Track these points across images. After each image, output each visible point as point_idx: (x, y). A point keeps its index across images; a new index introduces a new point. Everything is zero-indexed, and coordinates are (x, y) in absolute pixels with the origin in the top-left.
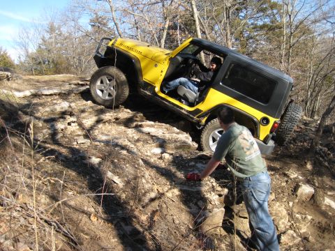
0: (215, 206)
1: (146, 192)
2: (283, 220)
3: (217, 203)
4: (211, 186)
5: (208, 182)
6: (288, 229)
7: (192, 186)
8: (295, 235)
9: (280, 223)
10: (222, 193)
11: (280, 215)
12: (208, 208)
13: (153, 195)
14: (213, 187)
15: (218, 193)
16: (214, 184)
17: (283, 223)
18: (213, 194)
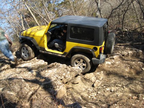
0: (60, 85)
1: (28, 93)
2: (93, 78)
3: (60, 83)
4: (56, 77)
5: (54, 77)
6: (96, 80)
7: (48, 81)
8: (99, 81)
9: (92, 79)
10: (62, 78)
11: (91, 76)
12: (57, 87)
13: (31, 93)
14: (57, 78)
15: (60, 79)
16: (57, 76)
17: (93, 79)
18: (58, 80)
